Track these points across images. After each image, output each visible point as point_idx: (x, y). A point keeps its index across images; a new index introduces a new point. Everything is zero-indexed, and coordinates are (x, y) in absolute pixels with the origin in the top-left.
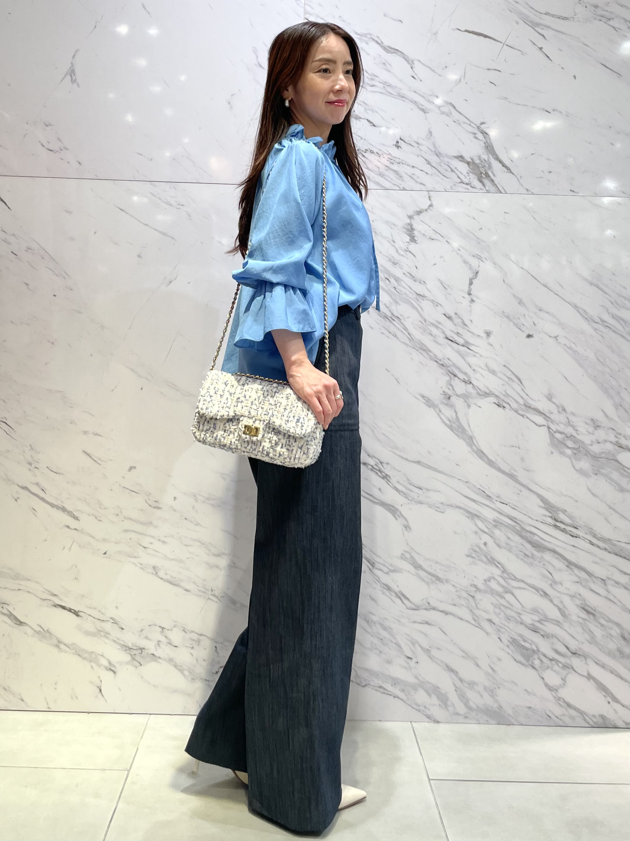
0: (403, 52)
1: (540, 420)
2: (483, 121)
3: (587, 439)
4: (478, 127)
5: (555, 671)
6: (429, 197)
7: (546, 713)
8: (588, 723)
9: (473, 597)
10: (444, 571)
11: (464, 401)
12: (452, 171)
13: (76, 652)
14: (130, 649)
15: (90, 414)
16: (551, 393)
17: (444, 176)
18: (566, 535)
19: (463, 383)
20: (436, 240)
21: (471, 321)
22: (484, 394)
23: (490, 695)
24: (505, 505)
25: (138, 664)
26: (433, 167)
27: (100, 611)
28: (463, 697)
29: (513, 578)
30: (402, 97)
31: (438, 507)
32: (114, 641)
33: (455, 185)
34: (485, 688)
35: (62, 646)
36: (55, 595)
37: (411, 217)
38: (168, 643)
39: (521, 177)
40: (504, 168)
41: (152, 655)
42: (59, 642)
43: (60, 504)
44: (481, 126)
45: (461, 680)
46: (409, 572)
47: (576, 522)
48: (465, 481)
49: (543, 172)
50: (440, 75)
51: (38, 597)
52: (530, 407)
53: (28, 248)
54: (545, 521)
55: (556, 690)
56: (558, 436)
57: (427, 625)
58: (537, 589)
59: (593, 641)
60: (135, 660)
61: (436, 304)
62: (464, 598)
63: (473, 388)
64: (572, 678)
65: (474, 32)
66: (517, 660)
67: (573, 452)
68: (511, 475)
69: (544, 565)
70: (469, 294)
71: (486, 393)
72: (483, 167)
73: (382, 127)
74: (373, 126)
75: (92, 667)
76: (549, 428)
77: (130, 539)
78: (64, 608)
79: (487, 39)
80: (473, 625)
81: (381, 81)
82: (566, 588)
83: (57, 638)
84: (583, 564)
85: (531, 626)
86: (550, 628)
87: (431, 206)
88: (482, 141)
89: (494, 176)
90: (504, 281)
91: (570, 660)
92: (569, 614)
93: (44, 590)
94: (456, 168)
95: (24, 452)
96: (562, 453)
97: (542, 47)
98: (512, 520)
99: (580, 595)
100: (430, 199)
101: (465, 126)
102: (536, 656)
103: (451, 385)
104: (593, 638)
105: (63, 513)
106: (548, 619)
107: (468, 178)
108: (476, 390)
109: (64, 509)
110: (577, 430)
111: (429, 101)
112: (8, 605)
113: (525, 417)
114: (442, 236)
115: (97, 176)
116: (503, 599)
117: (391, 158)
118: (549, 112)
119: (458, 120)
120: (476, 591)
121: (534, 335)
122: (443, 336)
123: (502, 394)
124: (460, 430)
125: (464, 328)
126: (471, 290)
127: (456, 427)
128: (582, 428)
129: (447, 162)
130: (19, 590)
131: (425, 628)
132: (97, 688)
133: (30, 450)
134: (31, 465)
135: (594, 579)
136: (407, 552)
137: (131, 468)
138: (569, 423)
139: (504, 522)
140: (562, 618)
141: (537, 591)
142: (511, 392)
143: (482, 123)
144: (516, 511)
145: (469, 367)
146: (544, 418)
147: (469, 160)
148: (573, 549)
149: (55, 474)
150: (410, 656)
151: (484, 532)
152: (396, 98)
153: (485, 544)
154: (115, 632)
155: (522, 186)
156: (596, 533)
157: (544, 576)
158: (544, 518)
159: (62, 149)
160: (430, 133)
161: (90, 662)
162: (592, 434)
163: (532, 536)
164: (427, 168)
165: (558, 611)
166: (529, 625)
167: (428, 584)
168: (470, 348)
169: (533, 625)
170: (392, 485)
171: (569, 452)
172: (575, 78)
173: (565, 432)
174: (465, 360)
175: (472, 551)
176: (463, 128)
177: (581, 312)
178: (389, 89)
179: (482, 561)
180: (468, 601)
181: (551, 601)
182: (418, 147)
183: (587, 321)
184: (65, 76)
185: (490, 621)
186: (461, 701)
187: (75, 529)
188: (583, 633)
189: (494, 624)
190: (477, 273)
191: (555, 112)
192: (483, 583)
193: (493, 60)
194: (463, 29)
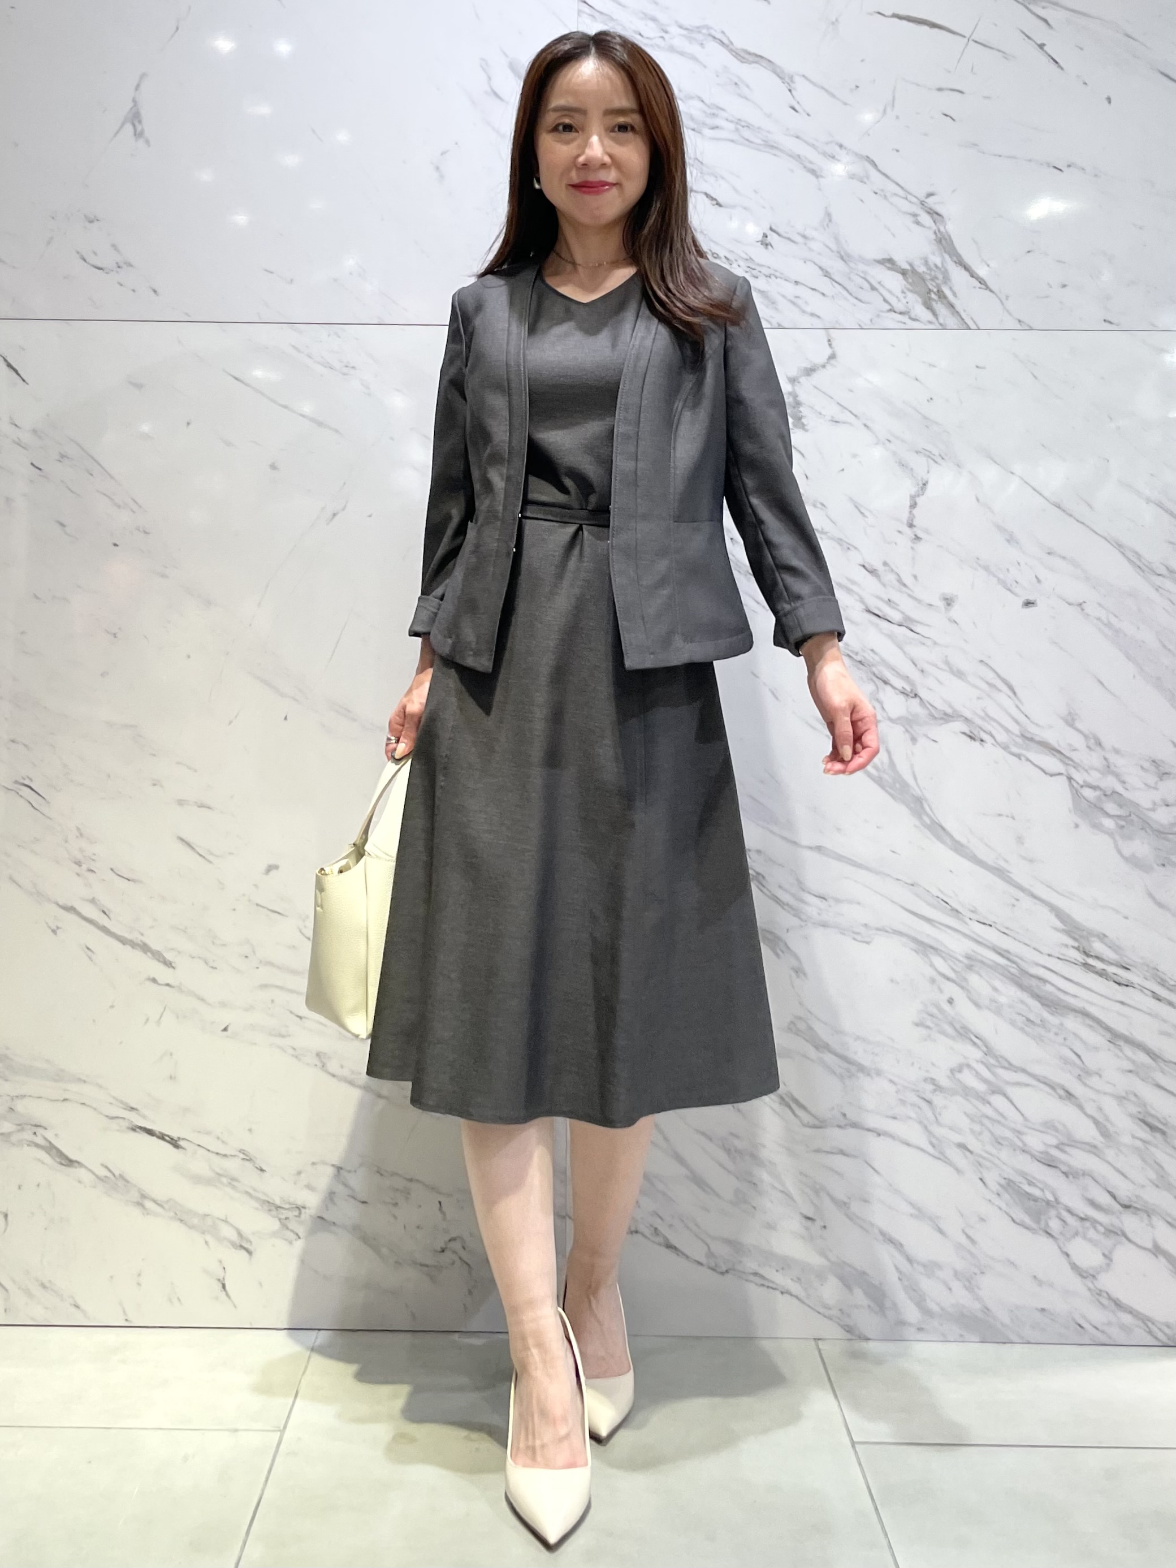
0: (772, 60)
1: (1052, 763)
2: (931, 190)
3: (1144, 799)
4: (922, 203)
5: (1090, 1240)
6: (829, 341)
7: (1074, 1320)
8: (1156, 1338)
9: (929, 1102)
10: (873, 1053)
11: (903, 729)
12: (873, 288)
13: (176, 1214)
14: (278, 1207)
15: (189, 768)
16: (1072, 711)
17: (856, 298)
18: (1105, 980)
19: (902, 697)
20: (844, 423)
21: (915, 577)
22: (945, 717)
23: (965, 1286)
24: (988, 927)
25: (295, 1237)
26: (836, 282)
27: (218, 1138)
28: (914, 1290)
29: (1006, 1065)
30: (771, 147)
31: (858, 933)
32: (247, 1193)
33: (878, 316)
34: (956, 1274)
35: (148, 1204)
36: (132, 1109)
37: (794, 380)
38: (348, 1196)
39: (1007, 298)
40: (974, 279)
41: (318, 1220)
42: (144, 1196)
43: (137, 938)
44: (927, 200)
45: (910, 1260)
46: (805, 1056)
47: (1126, 956)
48: (909, 882)
49: (1051, 287)
50: (845, 104)
51: (101, 1114)
52: (1032, 740)
53: (63, 456)
54: (1062, 954)
55: (1094, 1276)
56: (1088, 793)
57: (840, 1157)
58: (1052, 1086)
59: (1162, 1181)
60: (287, 1228)
61: (845, 546)
62: (913, 1105)
63: (920, 705)
64: (1124, 1254)
65: (912, 17)
66: (1018, 1221)
67: (1117, 824)
68: (998, 869)
69: (1065, 1039)
70: (911, 525)
71: (945, 714)
72: (932, 280)
73: (733, 207)
74: (717, 206)
75: (206, 1243)
76: (1070, 779)
77: (273, 1001)
78: (150, 1132)
79: (936, 30)
80: (930, 1154)
81: (730, 118)
82: (1108, 1083)
83: (139, 1190)
84: (1139, 1036)
85: (1041, 1155)
86: (1079, 1159)
87: (833, 357)
88: (930, 228)
89: (955, 294)
90: (978, 500)
91: (1118, 1218)
92: (1116, 1132)
93: (114, 1102)
94: (879, 283)
95: (66, 842)
96: (1097, 826)
97: (1045, 42)
98: (1002, 956)
99: (1136, 1095)
100: (830, 345)
101: (895, 200)
102: (1053, 1213)
103: (878, 700)
104: (1162, 1176)
105: (144, 955)
106: (1075, 1141)
107: (904, 301)
108: (928, 709)
109: (145, 948)
110: (1124, 782)
111: (824, 154)
112: (46, 1129)
113: (1023, 758)
114: (856, 416)
115: (189, 316)
116: (988, 1105)
117: (753, 267)
118: (1060, 170)
119: (882, 190)
120: (935, 1090)
121: (1038, 602)
122: (860, 607)
123: (978, 715)
124: (898, 785)
125: (901, 592)
126: (913, 515)
127: (890, 781)
128: (1134, 777)
129: (863, 272)
130: (65, 1100)
131: (839, 1162)
132: (217, 1282)
133: (77, 837)
134: (80, 866)
135: (1162, 1064)
136: (800, 1018)
137: (270, 868)
138: (1108, 769)
139: (986, 958)
140: (1101, 1139)
141: (1053, 1088)
142: (994, 711)
143: (930, 195)
144: (1009, 938)
145: (914, 666)
146: (1061, 761)
147: (908, 267)
148: (1118, 1007)
149: (127, 881)
150: (810, 1215)
151: (948, 979)
152: (760, 150)
153: (951, 1001)
154: (250, 1178)
155: (1010, 314)
156: (1163, 976)
157: (1066, 1061)
158: (1064, 950)
159: (121, 264)
160: (829, 215)
161: (203, 1233)
162: (1153, 788)
163: (1041, 984)
164: (824, 284)
165: (1092, 1125)
166: (1037, 1154)
167: (841, 1077)
168: (913, 629)
169: (1047, 1153)
170: (767, 892)
171: (1109, 823)
172: (1110, 102)
173: (1102, 785)
174: (905, 653)
175: (925, 1016)
176: (891, 204)
177: (1130, 555)
178: (746, 133)
179: (943, 1033)
180: (919, 1107)
181: (1081, 1107)
182: (805, 244)
183: (1138, 570)
184: (123, 124)
185: (962, 1146)
186: (911, 1299)
187: (168, 985)
188: (1142, 1168)
189: (971, 1152)
190: (924, 484)
191: (1071, 168)
192: (948, 1077)
193: (949, 72)
194: (890, 13)
